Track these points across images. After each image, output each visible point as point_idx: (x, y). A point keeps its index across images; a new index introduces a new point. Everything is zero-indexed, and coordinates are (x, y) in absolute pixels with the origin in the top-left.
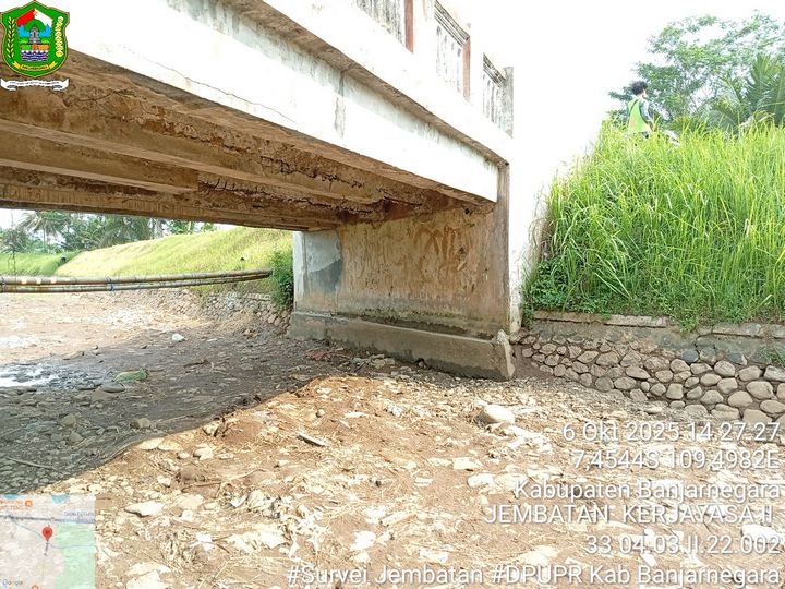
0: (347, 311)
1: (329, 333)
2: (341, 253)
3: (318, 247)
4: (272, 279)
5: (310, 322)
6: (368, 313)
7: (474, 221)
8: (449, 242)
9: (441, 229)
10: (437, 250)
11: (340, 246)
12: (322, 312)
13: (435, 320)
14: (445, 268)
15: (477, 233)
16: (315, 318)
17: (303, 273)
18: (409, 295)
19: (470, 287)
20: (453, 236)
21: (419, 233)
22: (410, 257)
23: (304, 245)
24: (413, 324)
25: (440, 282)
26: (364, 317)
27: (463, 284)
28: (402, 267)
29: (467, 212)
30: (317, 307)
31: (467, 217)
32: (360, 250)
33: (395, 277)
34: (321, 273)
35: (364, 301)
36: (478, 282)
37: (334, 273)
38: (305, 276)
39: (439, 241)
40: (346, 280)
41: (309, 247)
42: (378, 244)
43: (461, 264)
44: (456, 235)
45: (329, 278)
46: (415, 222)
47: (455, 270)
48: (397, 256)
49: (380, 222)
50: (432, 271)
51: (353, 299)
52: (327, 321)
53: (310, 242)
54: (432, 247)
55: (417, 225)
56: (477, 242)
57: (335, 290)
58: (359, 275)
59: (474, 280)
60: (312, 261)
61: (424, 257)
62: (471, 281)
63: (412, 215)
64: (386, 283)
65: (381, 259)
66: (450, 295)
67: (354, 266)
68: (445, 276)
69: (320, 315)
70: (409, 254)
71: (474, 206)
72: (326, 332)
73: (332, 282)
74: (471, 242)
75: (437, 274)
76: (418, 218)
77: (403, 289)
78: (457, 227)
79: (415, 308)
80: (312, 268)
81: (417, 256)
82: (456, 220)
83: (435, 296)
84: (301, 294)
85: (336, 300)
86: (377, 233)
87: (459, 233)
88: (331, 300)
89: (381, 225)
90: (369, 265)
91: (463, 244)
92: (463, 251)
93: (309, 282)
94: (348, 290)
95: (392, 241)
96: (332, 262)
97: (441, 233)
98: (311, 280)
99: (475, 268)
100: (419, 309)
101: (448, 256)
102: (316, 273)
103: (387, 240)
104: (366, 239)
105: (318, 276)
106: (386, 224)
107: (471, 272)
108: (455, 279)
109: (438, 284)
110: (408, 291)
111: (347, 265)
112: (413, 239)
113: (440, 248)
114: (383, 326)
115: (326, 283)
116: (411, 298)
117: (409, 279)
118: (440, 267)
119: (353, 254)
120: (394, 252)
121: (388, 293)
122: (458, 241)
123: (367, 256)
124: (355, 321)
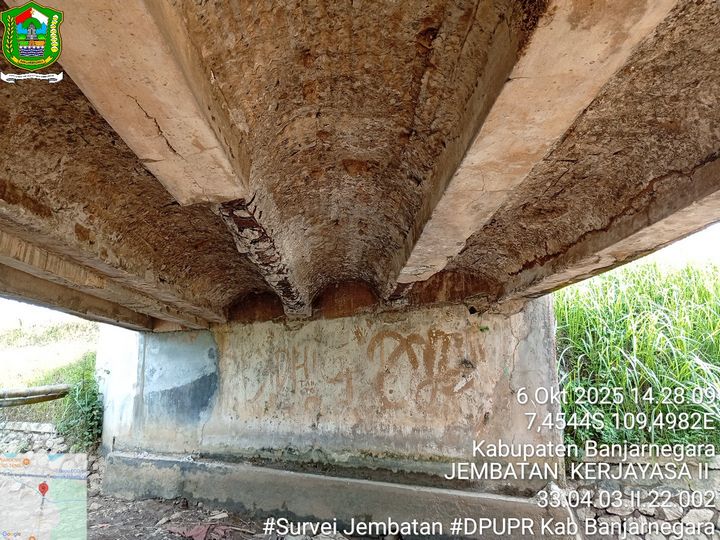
0: (222, 451)
1: (189, 488)
2: (217, 364)
3: (172, 354)
4: (66, 401)
5: (148, 472)
6: (265, 455)
7: (485, 324)
8: (439, 351)
9: (423, 331)
10: (414, 362)
11: (216, 356)
12: (170, 454)
13: (408, 466)
14: (430, 388)
15: (493, 341)
16: (160, 464)
17: (134, 392)
18: (354, 427)
19: (481, 416)
20: (446, 344)
21: (379, 337)
22: (360, 370)
23: (143, 353)
24: (360, 471)
25: (420, 408)
26: (257, 460)
27: (466, 411)
28: (340, 387)
29: (472, 311)
30: (158, 445)
31: (473, 318)
32: (256, 361)
33: (326, 400)
34: (175, 395)
35: (260, 435)
36: (496, 408)
37: (201, 394)
38: (139, 401)
39: (419, 351)
40: (223, 404)
41: (153, 355)
42: (294, 352)
43: (462, 383)
44: (453, 342)
45: (188, 401)
46: (370, 323)
47: (449, 392)
48: (332, 369)
49: (302, 321)
50: (403, 392)
51: (237, 433)
52: (184, 468)
53: (155, 347)
54: (404, 358)
55: (374, 327)
56: (494, 352)
57: (199, 418)
58: (251, 396)
59: (488, 406)
60: (156, 376)
61: (388, 371)
62: (481, 408)
63: (365, 313)
64: (306, 409)
65: (300, 374)
66: (439, 429)
67: (241, 384)
68: (428, 400)
69: (168, 459)
70: (357, 367)
71: (486, 304)
72: (182, 485)
73: (193, 407)
74: (482, 352)
75: (414, 397)
76: (376, 316)
77: (341, 418)
78: (454, 331)
79: (366, 447)
80: (155, 386)
81: (372, 370)
82: (451, 321)
83: (408, 430)
84: (126, 425)
85: (199, 433)
86: (294, 335)
87: (457, 340)
88: (188, 434)
89: (302, 325)
90: (275, 382)
91: (466, 354)
92: (467, 364)
93: (146, 407)
94: (227, 420)
95: (324, 348)
96: (196, 376)
97: (422, 339)
98: (151, 403)
99: (490, 388)
100: (374, 449)
101: (435, 371)
102: (163, 393)
103: (313, 346)
104: (271, 343)
105: (166, 398)
106: (314, 323)
107: (481, 395)
108: (450, 404)
109: (415, 411)
110: (352, 421)
111: (227, 382)
112: (366, 346)
113: (420, 359)
114: (307, 475)
115: (182, 409)
116: (359, 432)
117: (355, 402)
118: (420, 387)
119: (242, 365)
120: (328, 363)
121: (310, 424)
122: (456, 350)
123: (270, 368)
124: (245, 468)
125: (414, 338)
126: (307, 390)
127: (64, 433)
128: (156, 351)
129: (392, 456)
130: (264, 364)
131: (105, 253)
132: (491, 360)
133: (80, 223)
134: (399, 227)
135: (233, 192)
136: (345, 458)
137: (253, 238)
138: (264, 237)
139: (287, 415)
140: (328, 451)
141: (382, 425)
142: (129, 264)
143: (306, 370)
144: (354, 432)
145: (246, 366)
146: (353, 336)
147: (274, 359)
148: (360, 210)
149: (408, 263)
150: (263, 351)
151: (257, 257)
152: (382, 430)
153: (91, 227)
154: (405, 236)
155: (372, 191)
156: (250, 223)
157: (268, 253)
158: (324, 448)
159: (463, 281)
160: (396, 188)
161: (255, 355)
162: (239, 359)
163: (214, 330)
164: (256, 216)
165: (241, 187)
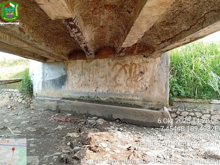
0: (69, 97)
1: (60, 107)
2: (66, 72)
3: (52, 69)
4: (21, 83)
5: (47, 103)
6: (82, 98)
7: (148, 60)
8: (133, 69)
9: (129, 63)
10: (126, 72)
11: (66, 69)
12: (54, 98)
13: (123, 102)
14: (130, 80)
15: (150, 66)
16: (51, 101)
17: (42, 80)
18: (108, 91)
19: (145, 88)
20: (136, 67)
21: (116, 65)
22: (109, 75)
23: (43, 68)
24: (110, 103)
25: (127, 86)
26: (79, 100)
27: (141, 87)
28: (103, 80)
29: (145, 57)
30: (50, 95)
31: (145, 59)
33: (99, 83)
34: (54, 81)
35: (80, 93)
36: (150, 86)
37: (62, 81)
38: (43, 83)
39: (127, 69)
40: (69, 84)
41: (47, 69)
42: (90, 69)
43: (140, 78)
44: (138, 66)
45: (58, 83)
46: (113, 60)
47: (136, 81)
48: (101, 74)
49: (92, 59)
50: (122, 81)
51: (73, 92)
52: (58, 102)
53: (47, 67)
54: (123, 71)
55: (114, 62)
56: (150, 69)
57: (62, 88)
58: (77, 82)
59: (147, 85)
60: (48, 75)
61: (118, 75)
62: (145, 86)
63: (111, 57)
64: (93, 85)
65: (91, 75)
66: (132, 91)
67: (74, 78)
68: (130, 83)
69: (53, 99)
70: (108, 73)
71: (149, 54)
72: (58, 106)
73: (60, 85)
74: (147, 69)
75: (125, 82)
76: (115, 58)
77: (104, 88)
78: (138, 63)
79: (111, 96)
80: (48, 78)
81: (113, 75)
82: (138, 60)
83: (123, 92)
84: (40, 90)
85: (62, 92)
86: (89, 64)
87: (139, 65)
88: (59, 92)
89: (92, 61)
90: (84, 78)
91: (142, 70)
92: (142, 73)
93: (46, 84)
94: (70, 88)
95: (98, 68)
96: (60, 76)
97: (129, 65)
98: (47, 83)
99: (148, 80)
100: (113, 97)
101: (132, 75)
102: (51, 80)
103: (95, 67)
104: (82, 66)
105: (51, 82)
106: (95, 60)
107: (146, 82)
108: (136, 84)
109: (126, 86)
110: (107, 89)
111: (69, 77)
112: (111, 67)
113: (128, 71)
114: (94, 104)
115: (56, 85)
116: (109, 92)
117: (108, 84)
118: (127, 79)
119: (74, 73)
120: (100, 73)
121: (95, 90)
122: (139, 68)
123: (82, 74)
124: (76, 102)
125: (126, 65)
126: (94, 80)
127: (22, 92)
128: (47, 68)
129: (119, 99)
130: (80, 72)
131: (29, 36)
132: (149, 72)
133: (20, 26)
134: (122, 28)
135: (68, 15)
136: (105, 99)
137: (75, 32)
138: (79, 31)
139: (88, 87)
140: (100, 97)
141: (116, 90)
142: (37, 40)
143: (93, 74)
144: (108, 92)
145: (75, 73)
146: (107, 64)
147: (83, 71)
148: (110, 22)
149: (125, 41)
150: (80, 68)
151: (77, 38)
152: (116, 92)
153: (24, 28)
154: (125, 32)
155: (114, 16)
156: (74, 26)
157: (80, 37)
158: (99, 97)
159: (142, 47)
160: (122, 15)
161: (77, 70)
162: (73, 71)
163: (65, 62)
164: (76, 24)
165: (71, 14)
